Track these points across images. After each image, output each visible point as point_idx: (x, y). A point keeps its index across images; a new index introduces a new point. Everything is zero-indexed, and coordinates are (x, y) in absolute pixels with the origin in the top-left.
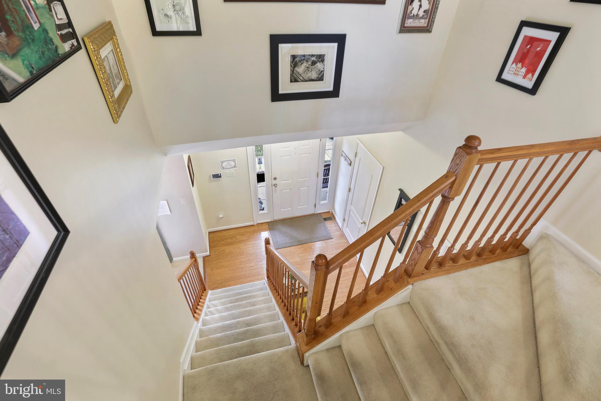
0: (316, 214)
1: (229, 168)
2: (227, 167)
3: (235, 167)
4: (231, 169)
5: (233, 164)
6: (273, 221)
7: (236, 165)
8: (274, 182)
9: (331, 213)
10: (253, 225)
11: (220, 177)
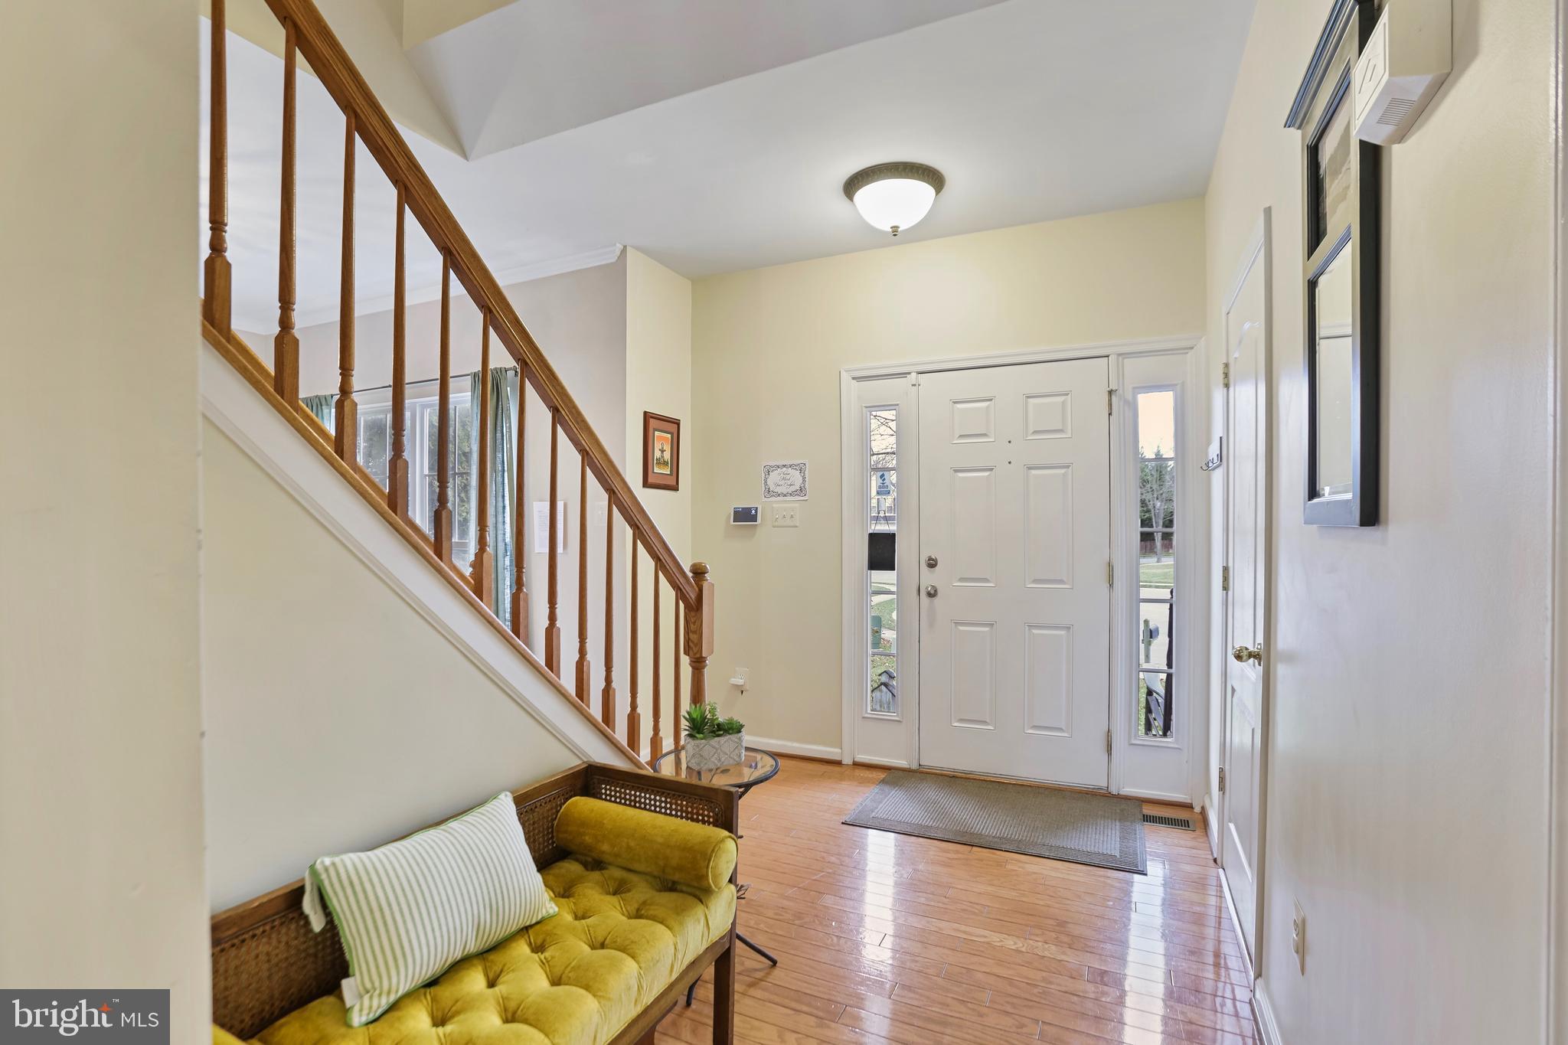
0: (1114, 796)
1: (785, 496)
2: (779, 490)
3: (802, 490)
4: (789, 498)
5: (796, 477)
6: (914, 766)
7: (807, 486)
8: (929, 578)
9: (1197, 809)
10: (838, 763)
11: (754, 518)
